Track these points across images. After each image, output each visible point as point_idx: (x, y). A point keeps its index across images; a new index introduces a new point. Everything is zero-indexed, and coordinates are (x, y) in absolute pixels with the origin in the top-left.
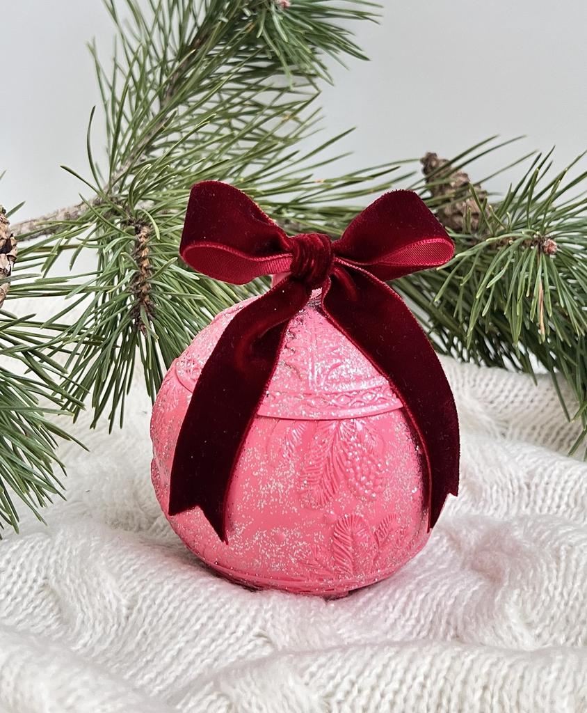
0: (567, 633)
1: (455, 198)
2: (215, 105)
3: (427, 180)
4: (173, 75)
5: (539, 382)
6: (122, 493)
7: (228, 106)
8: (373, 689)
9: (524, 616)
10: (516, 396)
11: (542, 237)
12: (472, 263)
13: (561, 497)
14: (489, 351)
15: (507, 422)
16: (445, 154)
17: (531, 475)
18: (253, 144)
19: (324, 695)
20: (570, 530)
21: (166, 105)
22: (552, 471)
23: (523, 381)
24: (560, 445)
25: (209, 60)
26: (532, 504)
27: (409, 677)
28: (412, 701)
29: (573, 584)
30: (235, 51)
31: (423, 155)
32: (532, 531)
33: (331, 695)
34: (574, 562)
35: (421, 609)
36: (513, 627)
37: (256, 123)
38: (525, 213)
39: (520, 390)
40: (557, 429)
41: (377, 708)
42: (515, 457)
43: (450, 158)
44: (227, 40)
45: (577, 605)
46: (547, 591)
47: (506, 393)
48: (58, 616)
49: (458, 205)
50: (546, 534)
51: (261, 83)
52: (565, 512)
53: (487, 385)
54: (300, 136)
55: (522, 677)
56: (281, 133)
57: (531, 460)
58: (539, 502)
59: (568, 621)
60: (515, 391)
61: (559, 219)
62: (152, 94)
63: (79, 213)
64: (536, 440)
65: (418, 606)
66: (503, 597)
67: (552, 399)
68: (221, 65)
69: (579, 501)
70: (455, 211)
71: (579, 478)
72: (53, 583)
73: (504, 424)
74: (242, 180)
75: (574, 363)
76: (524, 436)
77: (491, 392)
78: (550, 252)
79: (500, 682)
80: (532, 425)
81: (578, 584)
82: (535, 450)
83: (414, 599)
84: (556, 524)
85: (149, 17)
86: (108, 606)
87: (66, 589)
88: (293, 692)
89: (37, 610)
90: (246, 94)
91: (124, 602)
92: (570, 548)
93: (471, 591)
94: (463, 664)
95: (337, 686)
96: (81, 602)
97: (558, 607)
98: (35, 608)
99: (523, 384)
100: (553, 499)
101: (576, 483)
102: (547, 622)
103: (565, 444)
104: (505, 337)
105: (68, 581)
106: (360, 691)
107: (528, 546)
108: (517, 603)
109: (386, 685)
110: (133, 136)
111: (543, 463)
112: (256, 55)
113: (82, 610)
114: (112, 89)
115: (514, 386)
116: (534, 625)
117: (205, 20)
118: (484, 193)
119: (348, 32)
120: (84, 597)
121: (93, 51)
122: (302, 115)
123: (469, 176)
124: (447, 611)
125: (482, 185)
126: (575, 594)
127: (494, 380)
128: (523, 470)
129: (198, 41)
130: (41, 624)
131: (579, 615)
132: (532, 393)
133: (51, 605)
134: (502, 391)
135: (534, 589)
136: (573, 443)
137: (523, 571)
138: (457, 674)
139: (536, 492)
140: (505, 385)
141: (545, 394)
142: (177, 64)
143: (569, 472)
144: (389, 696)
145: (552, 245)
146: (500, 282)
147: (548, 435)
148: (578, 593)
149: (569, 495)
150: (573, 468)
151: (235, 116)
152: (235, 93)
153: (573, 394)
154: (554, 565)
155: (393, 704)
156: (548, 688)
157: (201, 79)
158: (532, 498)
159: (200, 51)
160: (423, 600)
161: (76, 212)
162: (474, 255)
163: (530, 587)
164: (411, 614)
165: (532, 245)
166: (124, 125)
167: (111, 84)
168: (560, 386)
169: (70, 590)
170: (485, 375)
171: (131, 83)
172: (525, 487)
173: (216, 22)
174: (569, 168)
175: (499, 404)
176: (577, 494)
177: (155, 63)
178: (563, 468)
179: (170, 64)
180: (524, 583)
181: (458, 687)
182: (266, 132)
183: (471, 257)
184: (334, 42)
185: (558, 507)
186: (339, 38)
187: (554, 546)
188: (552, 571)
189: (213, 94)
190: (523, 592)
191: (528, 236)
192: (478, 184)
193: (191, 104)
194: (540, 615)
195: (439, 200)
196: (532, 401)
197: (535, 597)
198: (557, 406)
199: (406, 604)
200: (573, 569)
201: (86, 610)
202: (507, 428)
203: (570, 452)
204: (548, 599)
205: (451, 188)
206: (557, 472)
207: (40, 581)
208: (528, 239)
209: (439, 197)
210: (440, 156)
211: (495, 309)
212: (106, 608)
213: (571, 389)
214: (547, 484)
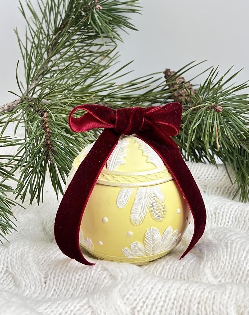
0: (232, 279)
1: (179, 89)
2: (73, 53)
3: (167, 81)
4: (53, 42)
5: (219, 168)
6: (39, 229)
7: (78, 53)
8: (152, 305)
9: (213, 273)
10: (209, 175)
11: (215, 105)
12: (187, 117)
13: (229, 218)
14: (197, 155)
15: (206, 186)
16: (174, 69)
17: (216, 209)
18: (89, 70)
19: (132, 308)
20: (232, 233)
21: (50, 55)
22: (225, 207)
23: (212, 168)
24: (230, 195)
25: (68, 34)
26: (217, 222)
27: (167, 300)
28: (169, 310)
29: (234, 258)
30: (79, 29)
31: (164, 70)
32: (216, 235)
33: (135, 308)
34: (234, 248)
35: (169, 272)
36: (208, 278)
37: (91, 60)
38: (208, 95)
39: (211, 172)
40: (228, 188)
41: (154, 313)
42: (209, 201)
43: (176, 71)
44: (76, 25)
45: (236, 267)
46: (223, 261)
47: (204, 174)
48: (14, 284)
49: (180, 92)
50: (222, 236)
51: (92, 43)
52: (231, 225)
53: (196, 171)
54: (110, 65)
55: (214, 297)
56: (102, 64)
57: (216, 202)
58: (220, 221)
59: (232, 274)
60: (208, 172)
61: (223, 96)
62: (44, 50)
63: (14, 105)
64: (219, 193)
65: (167, 271)
66: (204, 265)
67: (225, 175)
68: (74, 36)
69: (237, 219)
70: (179, 94)
71: (237, 209)
72: (10, 269)
73: (205, 187)
74: (85, 86)
75: (234, 159)
76: (214, 192)
77: (198, 174)
78: (219, 111)
79: (205, 300)
80: (217, 187)
81: (235, 258)
82: (217, 198)
83: (165, 268)
84: (226, 231)
85: (40, 16)
86: (36, 278)
87: (16, 272)
88: (119, 307)
89: (5, 281)
90: (86, 48)
91: (42, 275)
92: (232, 242)
93: (190, 262)
94: (189, 292)
95: (137, 304)
96: (23, 277)
97: (228, 268)
98: (4, 280)
99: (212, 169)
100: (226, 219)
101: (235, 212)
102: (223, 275)
103: (232, 194)
104: (203, 149)
105: (17, 268)
106: (147, 306)
107: (214, 242)
108: (210, 268)
109: (158, 303)
110: (36, 70)
111: (221, 203)
112: (89, 30)
113: (24, 280)
114: (26, 49)
115: (208, 170)
116: (218, 277)
117: (65, 17)
118: (192, 85)
119: (129, 18)
120: (25, 275)
121: (16, 32)
122: (111, 55)
123: (185, 78)
124: (180, 272)
125: (190, 82)
126: (235, 262)
127: (199, 168)
128: (212, 207)
129: (63, 26)
130: (7, 287)
131: (236, 271)
132: (215, 173)
133: (11, 279)
134: (203, 173)
135: (217, 261)
136: (235, 194)
137: (212, 253)
138: (187, 298)
139: (219, 216)
140: (204, 170)
141: (221, 173)
142: (54, 37)
143: (232, 207)
144: (159, 308)
145: (220, 108)
146: (200, 124)
147: (224, 191)
148: (236, 262)
149: (233, 217)
150: (234, 205)
151: (82, 57)
152: (81, 47)
153: (233, 173)
154: (225, 250)
155: (161, 312)
156: (225, 302)
157: (65, 42)
158: (217, 219)
159: (64, 30)
160: (169, 268)
161: (13, 105)
162: (188, 114)
163: (216, 260)
164: (164, 274)
165: (212, 108)
166: (32, 65)
167: (25, 47)
168: (228, 169)
169: (18, 272)
170: (195, 166)
171: (34, 45)
172: (213, 214)
173: (70, 18)
174: (225, 75)
175: (202, 178)
176: (236, 216)
177: (44, 36)
178: (230, 205)
179: (51, 37)
180: (213, 259)
181: (188, 304)
182: (95, 63)
183: (186, 115)
184: (122, 23)
185: (228, 222)
186: (124, 21)
187: (225, 241)
188: (224, 253)
189: (71, 49)
190: (212, 263)
191: (210, 105)
192: (189, 82)
193: (61, 53)
194: (220, 272)
195: (172, 90)
196: (216, 176)
197: (218, 264)
198: (227, 178)
199: (162, 270)
200: (234, 251)
201: (26, 281)
202: (206, 189)
203: (233, 198)
204: (223, 265)
205: (177, 84)
206: (227, 207)
207: (5, 269)
208: (210, 106)
209: (172, 89)
210: (171, 71)
211: (198, 137)
212: (35, 279)
213: (233, 171)
214: (223, 212)
